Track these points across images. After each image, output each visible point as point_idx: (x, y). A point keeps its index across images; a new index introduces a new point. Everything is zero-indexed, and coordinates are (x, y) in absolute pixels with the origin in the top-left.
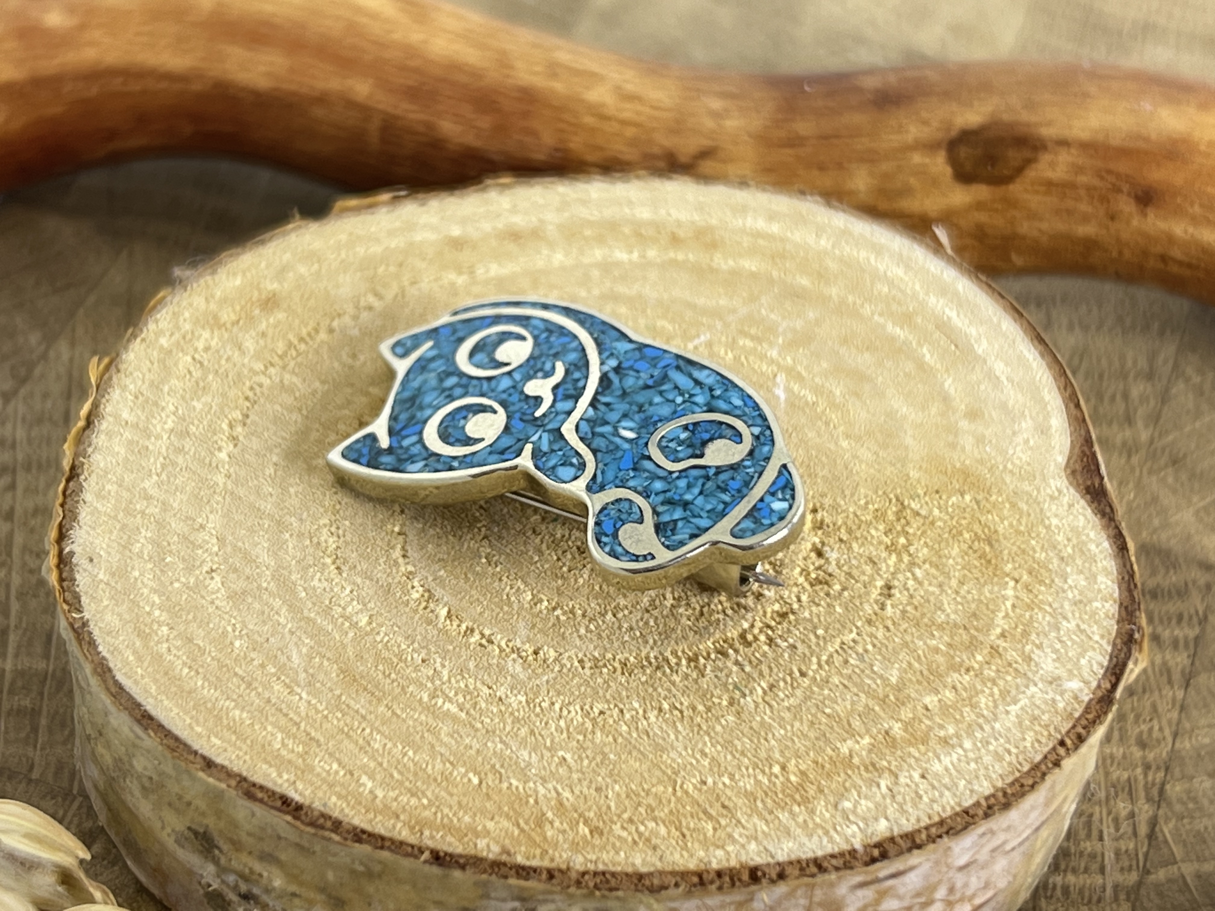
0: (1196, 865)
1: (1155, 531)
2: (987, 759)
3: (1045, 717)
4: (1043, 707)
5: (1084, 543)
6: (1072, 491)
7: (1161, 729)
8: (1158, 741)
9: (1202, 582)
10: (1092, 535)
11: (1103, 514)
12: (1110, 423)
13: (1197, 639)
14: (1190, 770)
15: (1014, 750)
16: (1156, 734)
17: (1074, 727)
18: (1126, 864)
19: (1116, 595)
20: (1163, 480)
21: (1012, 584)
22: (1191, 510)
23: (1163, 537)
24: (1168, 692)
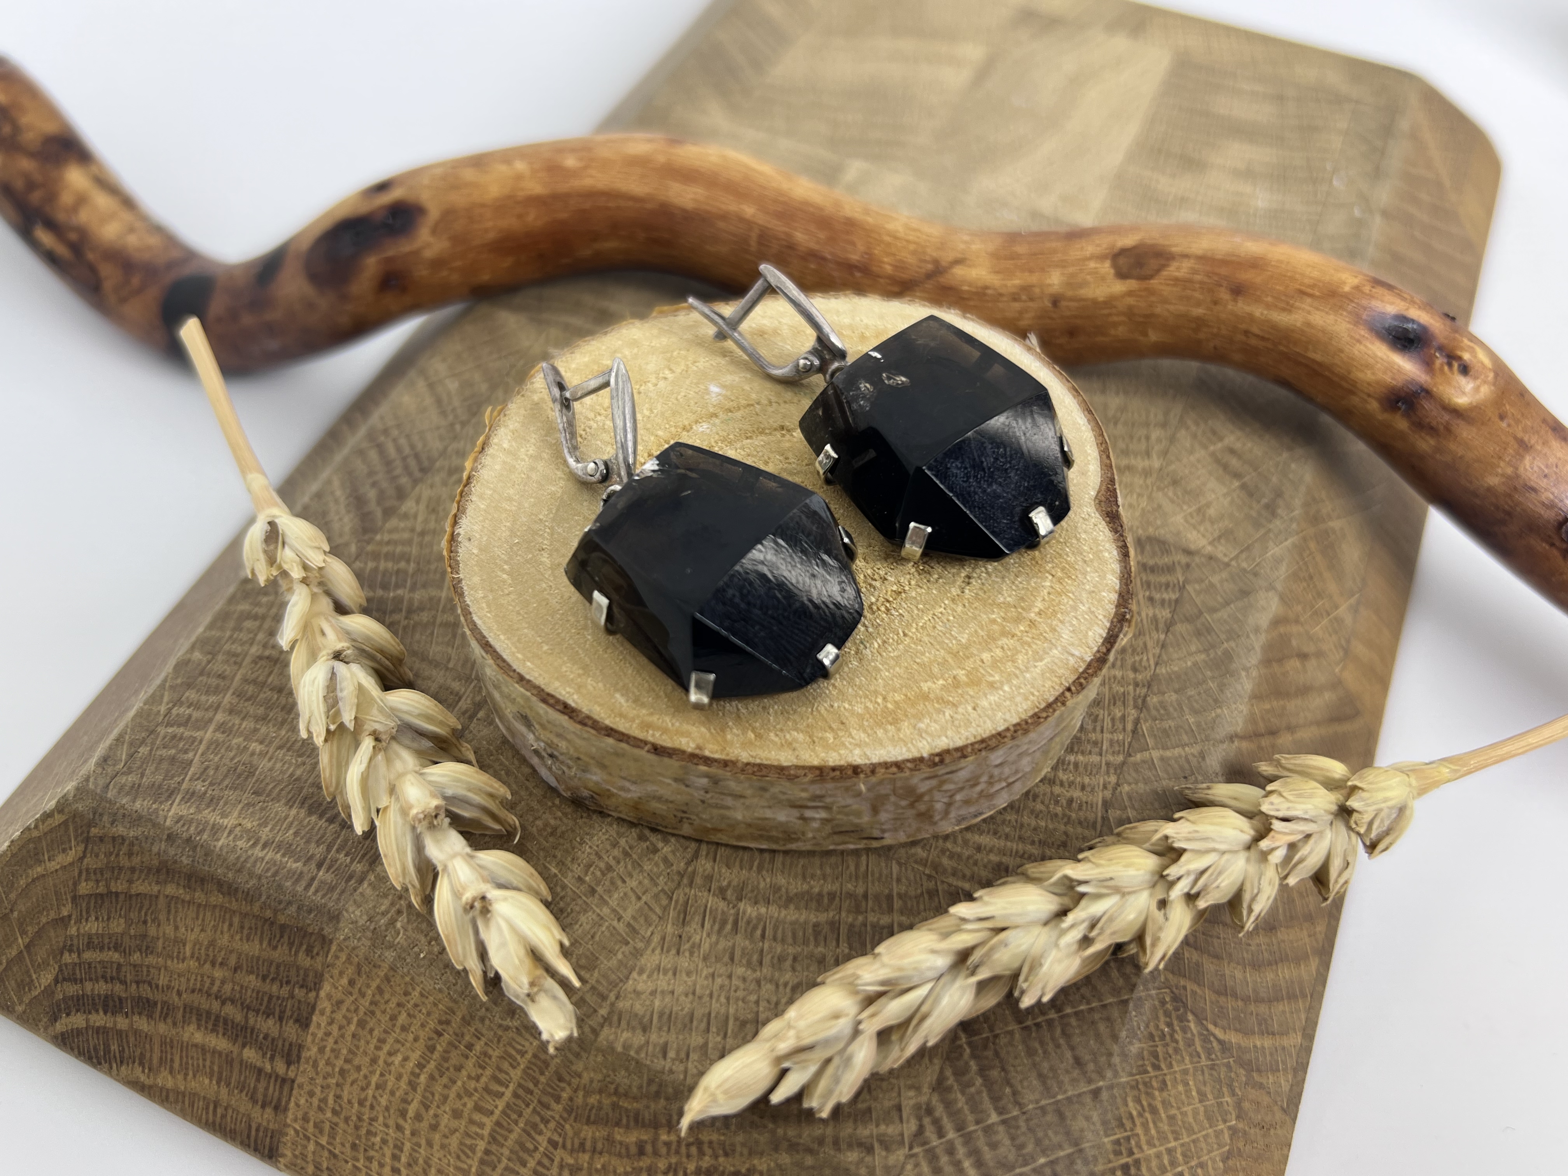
0: (1161, 752)
1: (1157, 528)
2: (1019, 699)
3: (1061, 672)
4: (1059, 664)
5: (1101, 551)
6: (1097, 515)
7: (1148, 660)
8: (1145, 668)
9: (1183, 563)
10: (1107, 545)
11: (1116, 532)
13: (1177, 601)
14: (1163, 688)
15: (1036, 693)
16: (1144, 663)
17: (1078, 678)
18: (1117, 749)
19: (1117, 587)
20: (1166, 494)
21: (1050, 577)
22: (1182, 515)
23: (1162, 532)
24: (1155, 635)
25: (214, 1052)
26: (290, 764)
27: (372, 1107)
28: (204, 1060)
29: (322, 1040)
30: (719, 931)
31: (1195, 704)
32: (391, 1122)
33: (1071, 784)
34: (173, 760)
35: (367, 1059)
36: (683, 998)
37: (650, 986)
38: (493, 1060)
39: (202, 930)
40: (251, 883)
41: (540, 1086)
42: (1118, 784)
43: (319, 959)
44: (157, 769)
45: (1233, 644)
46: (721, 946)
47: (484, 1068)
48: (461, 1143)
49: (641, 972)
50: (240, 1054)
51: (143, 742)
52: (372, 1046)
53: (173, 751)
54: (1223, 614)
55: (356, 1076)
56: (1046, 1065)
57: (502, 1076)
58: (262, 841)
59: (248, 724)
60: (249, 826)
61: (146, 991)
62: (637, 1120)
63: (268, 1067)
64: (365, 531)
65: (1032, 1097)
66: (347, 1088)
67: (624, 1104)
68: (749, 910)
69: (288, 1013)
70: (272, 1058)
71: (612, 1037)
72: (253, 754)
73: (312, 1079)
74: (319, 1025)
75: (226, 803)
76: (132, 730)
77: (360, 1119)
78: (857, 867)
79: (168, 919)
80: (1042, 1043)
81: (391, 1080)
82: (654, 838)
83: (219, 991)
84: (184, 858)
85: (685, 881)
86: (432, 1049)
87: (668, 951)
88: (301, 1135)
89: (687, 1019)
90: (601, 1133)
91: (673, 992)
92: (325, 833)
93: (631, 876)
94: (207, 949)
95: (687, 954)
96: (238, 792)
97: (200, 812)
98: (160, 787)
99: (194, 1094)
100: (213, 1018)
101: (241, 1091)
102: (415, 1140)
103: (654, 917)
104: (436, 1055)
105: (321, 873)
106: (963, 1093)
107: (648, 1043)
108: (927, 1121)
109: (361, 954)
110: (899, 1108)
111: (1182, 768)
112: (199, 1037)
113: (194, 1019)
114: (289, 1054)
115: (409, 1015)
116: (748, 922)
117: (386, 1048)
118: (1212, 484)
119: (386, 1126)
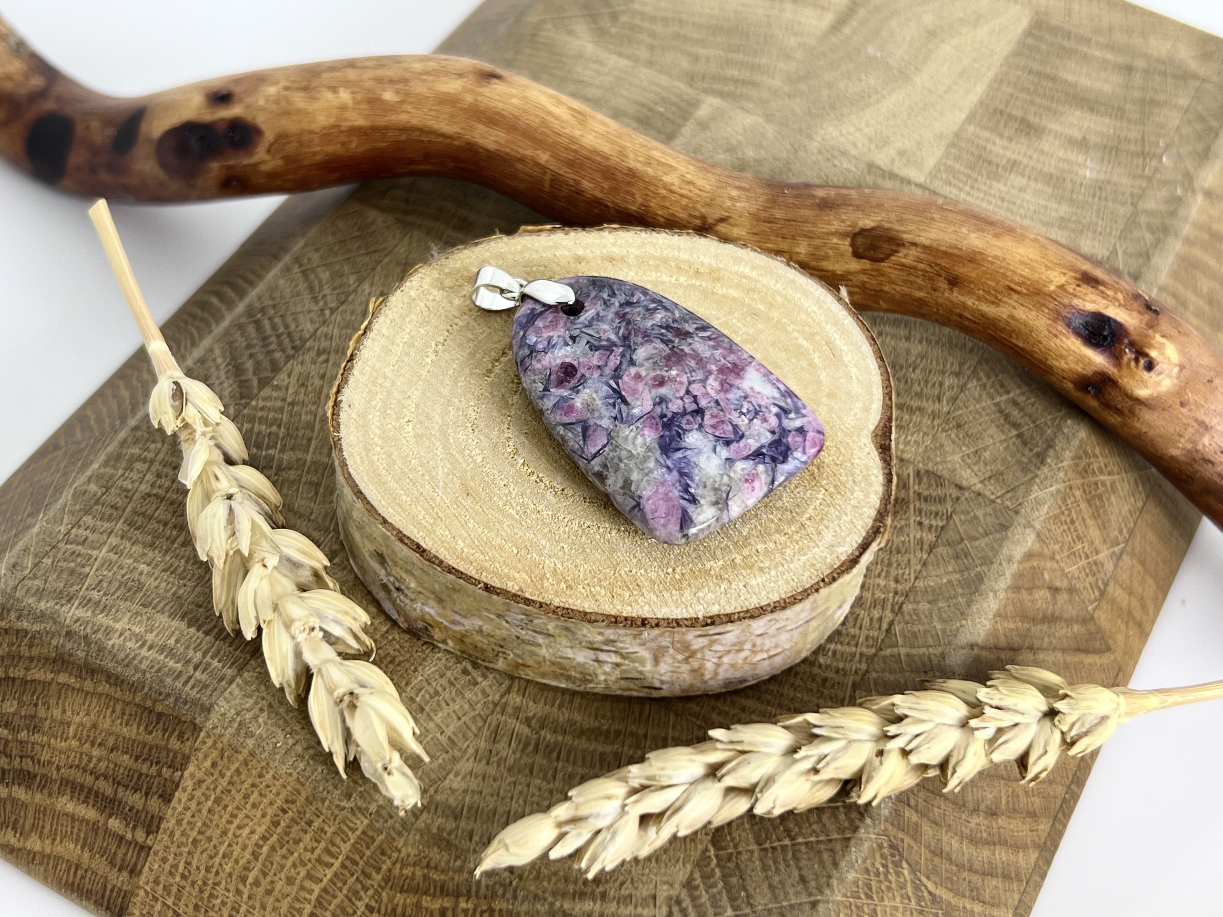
0: (908, 650)
1: (937, 463)
2: (781, 582)
3: (819, 566)
4: (819, 560)
5: (870, 475)
6: (872, 446)
7: (909, 574)
8: (906, 580)
9: (954, 496)
10: (875, 471)
12: (927, 400)
13: (943, 528)
14: (919, 598)
16: (906, 576)
17: (832, 573)
18: (871, 643)
19: (877, 506)
20: (949, 436)
21: (823, 491)
22: (960, 455)
23: (940, 469)
24: (919, 555)
25: (83, 820)
26: (173, 584)
27: (217, 873)
28: (73, 827)
29: (181, 813)
30: (523, 751)
31: (944, 616)
32: (232, 887)
33: (828, 667)
34: (72, 572)
35: (219, 832)
36: (489, 797)
37: (463, 786)
38: (328, 835)
39: (87, 714)
40: (137, 676)
41: (365, 858)
42: (867, 671)
43: (188, 744)
44: (58, 578)
45: (985, 568)
46: (522, 762)
47: (318, 841)
48: (291, 907)
49: (457, 774)
50: (106, 823)
51: (47, 554)
52: (224, 820)
53: (72, 565)
54: (982, 543)
55: (207, 845)
56: (776, 879)
57: (334, 849)
58: (148, 644)
59: (138, 549)
60: (137, 631)
61: (28, 765)
62: (443, 891)
63: (129, 836)
64: (242, 396)
65: (762, 902)
66: (196, 856)
67: (434, 876)
68: (549, 737)
69: (154, 789)
70: (134, 828)
71: (429, 821)
72: (141, 574)
73: (167, 847)
74: (180, 800)
75: (117, 611)
76: (37, 543)
77: (205, 884)
78: (641, 713)
79: (57, 704)
80: (775, 862)
81: (237, 849)
82: (475, 673)
83: (95, 768)
84: (79, 652)
85: (498, 709)
86: (276, 824)
87: (480, 761)
88: (150, 896)
89: (491, 814)
90: (411, 899)
91: (481, 793)
92: (201, 643)
93: (454, 701)
94: (89, 730)
95: (495, 765)
96: (128, 603)
97: (94, 615)
98: (61, 592)
99: (59, 858)
100: (86, 790)
101: (102, 856)
102: (251, 903)
103: (470, 734)
104: (279, 830)
105: (198, 674)
106: (707, 892)
107: (457, 828)
108: (675, 909)
109: (225, 741)
110: (654, 897)
111: (924, 665)
112: (70, 807)
113: (68, 791)
114: (149, 825)
115: (261, 794)
116: (547, 746)
117: (237, 822)
118: (993, 430)
119: (228, 890)
